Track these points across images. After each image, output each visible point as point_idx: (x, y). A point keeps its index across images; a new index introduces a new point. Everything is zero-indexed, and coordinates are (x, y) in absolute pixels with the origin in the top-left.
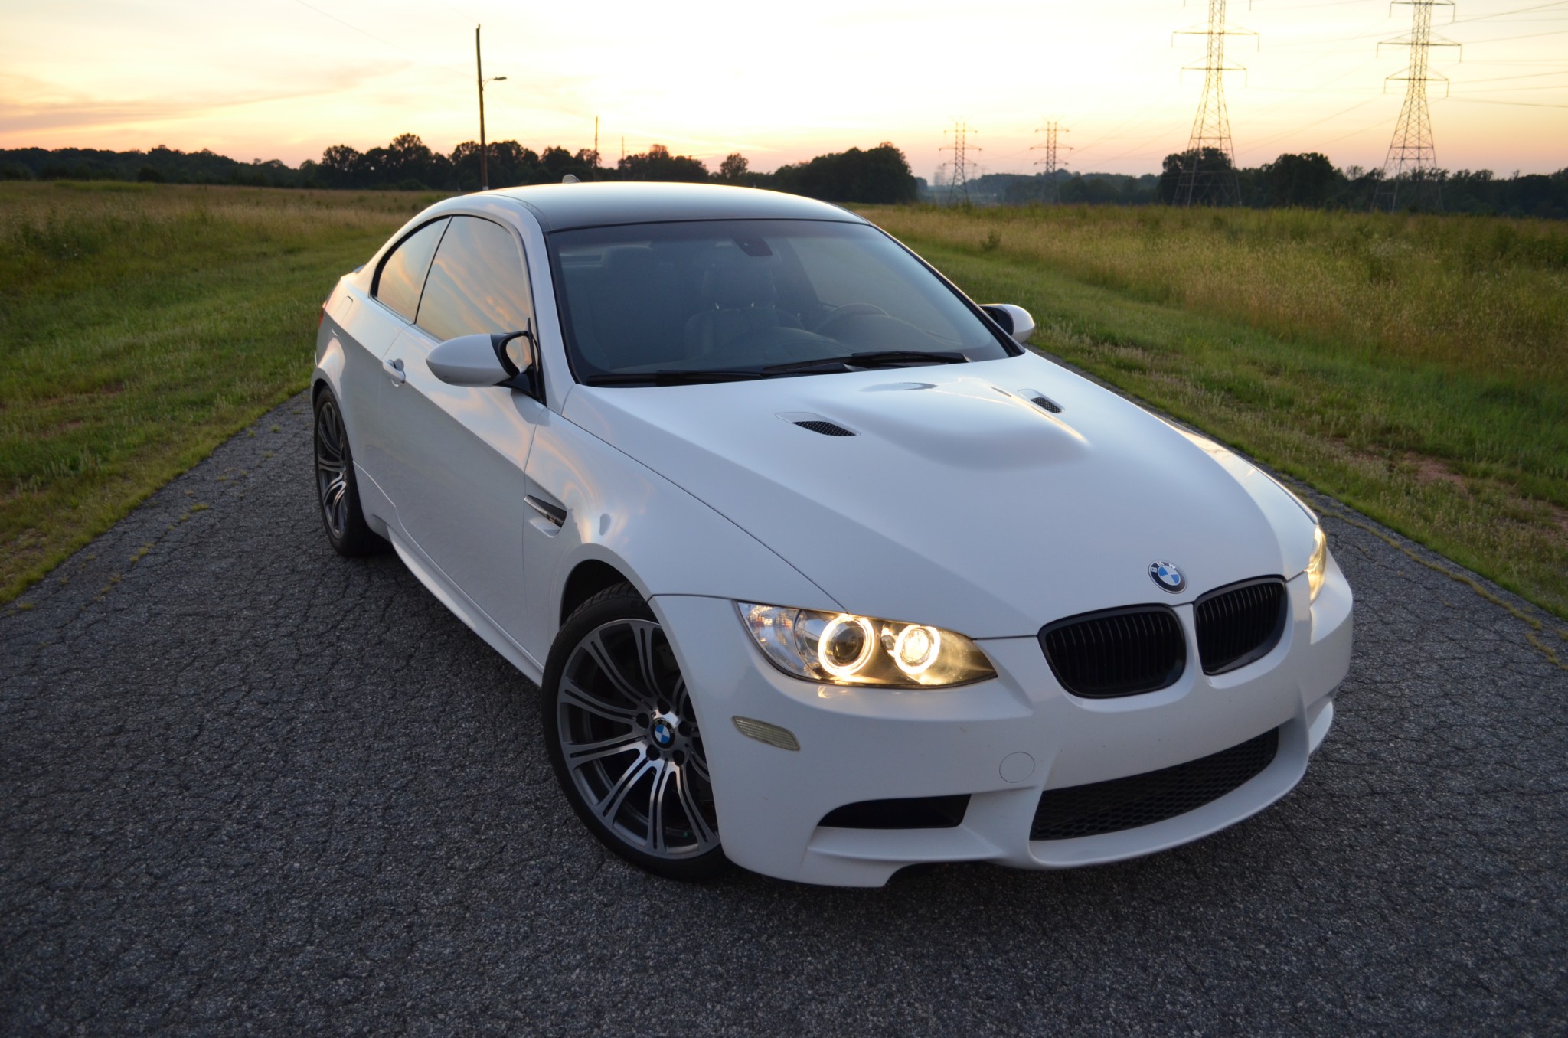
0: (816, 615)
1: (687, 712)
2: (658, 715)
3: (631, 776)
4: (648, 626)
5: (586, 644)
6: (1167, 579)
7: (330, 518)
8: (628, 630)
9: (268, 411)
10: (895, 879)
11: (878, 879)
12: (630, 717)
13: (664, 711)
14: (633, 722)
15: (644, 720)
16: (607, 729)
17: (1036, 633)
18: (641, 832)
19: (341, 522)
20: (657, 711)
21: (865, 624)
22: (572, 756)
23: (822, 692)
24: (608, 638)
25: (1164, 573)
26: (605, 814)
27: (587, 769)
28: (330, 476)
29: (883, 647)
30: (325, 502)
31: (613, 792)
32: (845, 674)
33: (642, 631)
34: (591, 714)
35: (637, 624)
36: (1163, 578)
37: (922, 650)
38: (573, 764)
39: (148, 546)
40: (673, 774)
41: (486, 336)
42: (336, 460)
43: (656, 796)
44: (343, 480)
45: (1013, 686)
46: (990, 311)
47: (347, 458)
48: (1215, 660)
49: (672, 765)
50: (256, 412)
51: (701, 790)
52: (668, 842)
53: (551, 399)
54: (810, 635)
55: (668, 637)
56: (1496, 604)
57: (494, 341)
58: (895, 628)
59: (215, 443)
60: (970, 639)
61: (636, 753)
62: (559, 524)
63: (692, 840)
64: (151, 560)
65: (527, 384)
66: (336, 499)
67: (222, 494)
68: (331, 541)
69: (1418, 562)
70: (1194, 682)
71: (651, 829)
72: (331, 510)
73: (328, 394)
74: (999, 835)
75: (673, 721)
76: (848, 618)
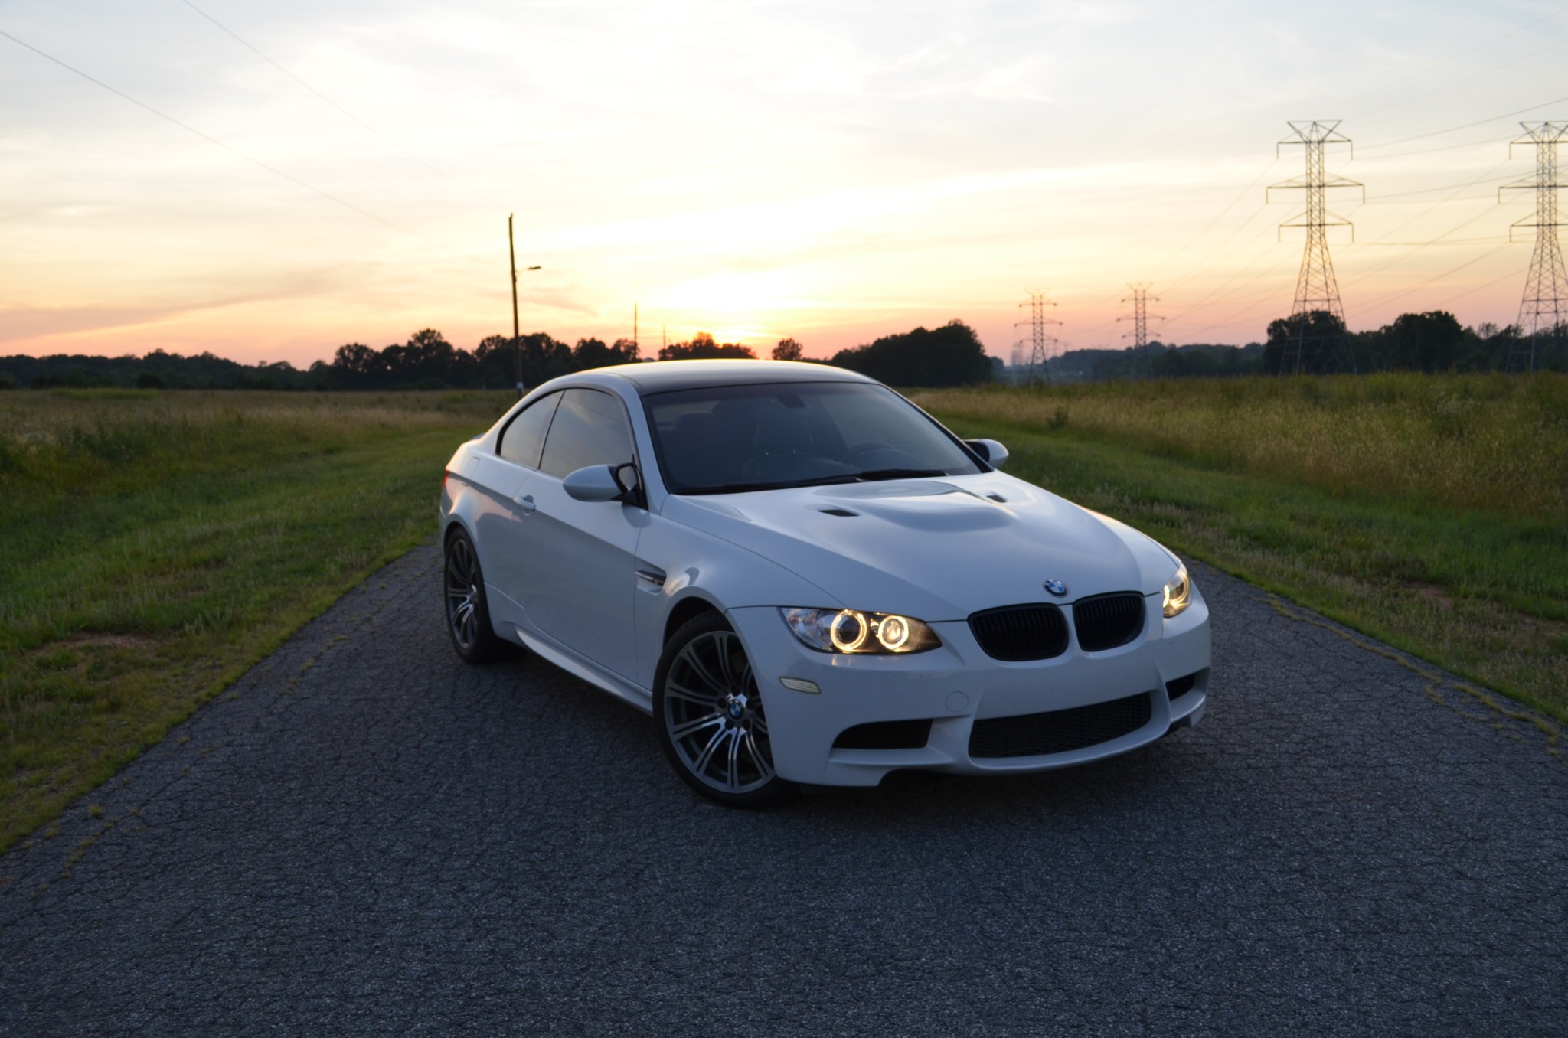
0: (829, 612)
1: (752, 690)
2: (731, 697)
3: (713, 744)
4: (725, 634)
5: (683, 653)
6: (1055, 589)
7: (458, 636)
8: (711, 640)
9: (370, 575)
10: (886, 780)
11: (873, 780)
12: (714, 702)
13: (736, 694)
14: (717, 708)
15: (723, 703)
16: (696, 712)
17: (966, 618)
18: (724, 780)
19: (470, 636)
20: (731, 695)
21: (860, 617)
22: (675, 733)
23: (834, 661)
24: (698, 648)
25: (1053, 585)
26: (698, 770)
27: (684, 741)
28: (457, 601)
29: (872, 633)
30: (453, 623)
31: (702, 755)
32: (848, 648)
33: (721, 639)
34: (687, 703)
35: (717, 635)
36: (1052, 589)
37: (896, 634)
38: (675, 739)
39: (310, 662)
40: (743, 737)
41: (605, 466)
42: (464, 587)
43: (733, 754)
44: (470, 602)
45: (953, 651)
46: (972, 444)
47: (479, 580)
48: (1090, 642)
49: (743, 731)
50: (361, 575)
51: (762, 738)
52: (742, 783)
53: (650, 508)
54: (825, 625)
55: (738, 634)
56: (1412, 670)
57: (611, 470)
58: (879, 619)
59: (335, 598)
60: (924, 622)
61: (718, 726)
62: (662, 585)
63: (758, 777)
64: (316, 670)
65: (635, 498)
66: (464, 619)
67: (355, 630)
68: (460, 654)
69: (1360, 647)
70: (1075, 653)
71: (729, 776)
72: (458, 629)
73: (460, 532)
74: (949, 749)
75: (743, 700)
76: (848, 612)
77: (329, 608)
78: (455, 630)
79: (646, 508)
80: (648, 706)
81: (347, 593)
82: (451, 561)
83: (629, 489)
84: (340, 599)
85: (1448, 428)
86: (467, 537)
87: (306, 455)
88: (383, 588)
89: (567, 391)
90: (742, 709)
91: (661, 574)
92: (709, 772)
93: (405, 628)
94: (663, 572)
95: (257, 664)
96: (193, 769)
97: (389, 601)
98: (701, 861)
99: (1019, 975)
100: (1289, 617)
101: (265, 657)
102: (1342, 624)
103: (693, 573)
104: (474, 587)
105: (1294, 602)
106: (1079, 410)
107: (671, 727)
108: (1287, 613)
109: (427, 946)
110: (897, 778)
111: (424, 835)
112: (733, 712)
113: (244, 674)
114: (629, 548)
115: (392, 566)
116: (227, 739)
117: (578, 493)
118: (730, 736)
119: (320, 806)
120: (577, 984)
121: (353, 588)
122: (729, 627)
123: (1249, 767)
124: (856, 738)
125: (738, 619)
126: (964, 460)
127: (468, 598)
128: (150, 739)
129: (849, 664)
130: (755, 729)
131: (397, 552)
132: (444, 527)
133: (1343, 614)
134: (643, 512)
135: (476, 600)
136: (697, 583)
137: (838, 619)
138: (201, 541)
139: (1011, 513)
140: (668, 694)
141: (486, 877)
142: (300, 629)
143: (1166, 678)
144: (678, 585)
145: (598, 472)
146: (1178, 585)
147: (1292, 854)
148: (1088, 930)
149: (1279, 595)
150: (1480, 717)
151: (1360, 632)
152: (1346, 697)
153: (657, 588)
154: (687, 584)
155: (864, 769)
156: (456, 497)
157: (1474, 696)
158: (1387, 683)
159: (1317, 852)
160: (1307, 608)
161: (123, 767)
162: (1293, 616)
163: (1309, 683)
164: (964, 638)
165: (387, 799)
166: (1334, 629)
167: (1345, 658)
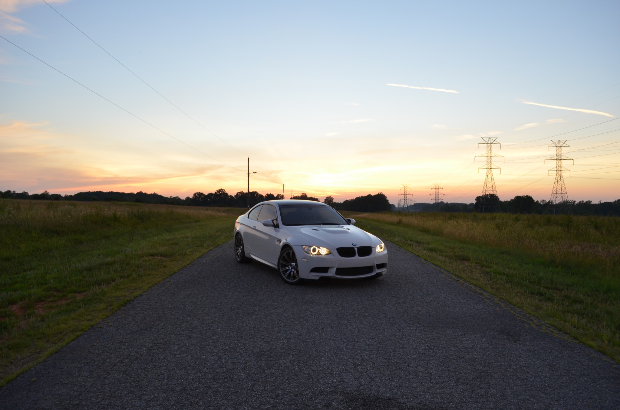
0: (310, 247)
1: (296, 261)
3: (288, 273)
4: (291, 251)
5: (284, 255)
6: (354, 245)
7: (237, 257)
8: (289, 252)
9: (215, 247)
10: (320, 278)
11: (317, 278)
13: (293, 263)
14: (289, 265)
15: (291, 265)
16: (286, 266)
17: (336, 249)
18: (290, 279)
19: (240, 257)
20: (292, 263)
21: (317, 248)
23: (311, 256)
24: (287, 254)
26: (285, 277)
27: (283, 272)
28: (237, 250)
29: (319, 251)
30: (236, 254)
31: (286, 275)
32: (314, 253)
34: (284, 264)
37: (323, 251)
38: (281, 271)
39: (205, 261)
40: (294, 271)
42: (239, 247)
43: (292, 275)
45: (334, 255)
46: (348, 220)
47: (243, 245)
48: (360, 255)
49: (294, 270)
50: (212, 247)
51: (297, 272)
52: (293, 280)
54: (310, 249)
56: (443, 273)
57: (272, 220)
58: (320, 248)
59: (207, 251)
60: (329, 249)
61: (289, 269)
62: (280, 242)
63: (296, 278)
64: (206, 263)
65: (276, 226)
66: (238, 254)
67: (213, 257)
68: (237, 261)
69: (435, 268)
70: (357, 257)
71: (291, 278)
72: (237, 256)
73: (239, 235)
74: (332, 273)
75: (294, 264)
76: (314, 247)
77: (206, 253)
78: (236, 256)
79: (278, 228)
80: (277, 267)
81: (210, 250)
82: (236, 241)
83: (275, 224)
84: (208, 251)
86: (241, 235)
87: (190, 222)
88: (218, 250)
89: (263, 205)
90: (294, 266)
94: (281, 240)
95: (193, 261)
96: (185, 276)
98: (284, 291)
101: (195, 260)
102: (435, 264)
103: (286, 240)
104: (241, 247)
105: (428, 261)
107: (281, 269)
109: (235, 298)
110: (322, 278)
111: (233, 286)
112: (292, 266)
113: (190, 263)
114: (274, 236)
115: (219, 246)
116: (191, 272)
117: (265, 225)
118: (291, 271)
119: (212, 282)
120: (261, 303)
122: (293, 250)
124: (315, 270)
125: (294, 248)
126: (345, 222)
127: (240, 249)
128: (175, 271)
129: (315, 256)
130: (296, 269)
131: (220, 243)
132: (235, 233)
134: (278, 229)
135: (242, 249)
136: (287, 242)
137: (312, 248)
138: (170, 240)
139: (350, 232)
140: (280, 263)
141: (244, 291)
142: (201, 256)
143: (376, 263)
144: (283, 242)
145: (269, 220)
147: (394, 295)
148: (350, 301)
149: (425, 259)
150: (450, 280)
151: (438, 266)
152: (424, 276)
153: (279, 243)
154: (285, 242)
155: (316, 276)
156: (238, 227)
157: (452, 277)
158: (435, 274)
159: (399, 295)
160: (429, 262)
161: (171, 275)
162: (425, 263)
163: (418, 273)
164: (336, 253)
165: (225, 281)
166: (432, 265)
167: (430, 270)
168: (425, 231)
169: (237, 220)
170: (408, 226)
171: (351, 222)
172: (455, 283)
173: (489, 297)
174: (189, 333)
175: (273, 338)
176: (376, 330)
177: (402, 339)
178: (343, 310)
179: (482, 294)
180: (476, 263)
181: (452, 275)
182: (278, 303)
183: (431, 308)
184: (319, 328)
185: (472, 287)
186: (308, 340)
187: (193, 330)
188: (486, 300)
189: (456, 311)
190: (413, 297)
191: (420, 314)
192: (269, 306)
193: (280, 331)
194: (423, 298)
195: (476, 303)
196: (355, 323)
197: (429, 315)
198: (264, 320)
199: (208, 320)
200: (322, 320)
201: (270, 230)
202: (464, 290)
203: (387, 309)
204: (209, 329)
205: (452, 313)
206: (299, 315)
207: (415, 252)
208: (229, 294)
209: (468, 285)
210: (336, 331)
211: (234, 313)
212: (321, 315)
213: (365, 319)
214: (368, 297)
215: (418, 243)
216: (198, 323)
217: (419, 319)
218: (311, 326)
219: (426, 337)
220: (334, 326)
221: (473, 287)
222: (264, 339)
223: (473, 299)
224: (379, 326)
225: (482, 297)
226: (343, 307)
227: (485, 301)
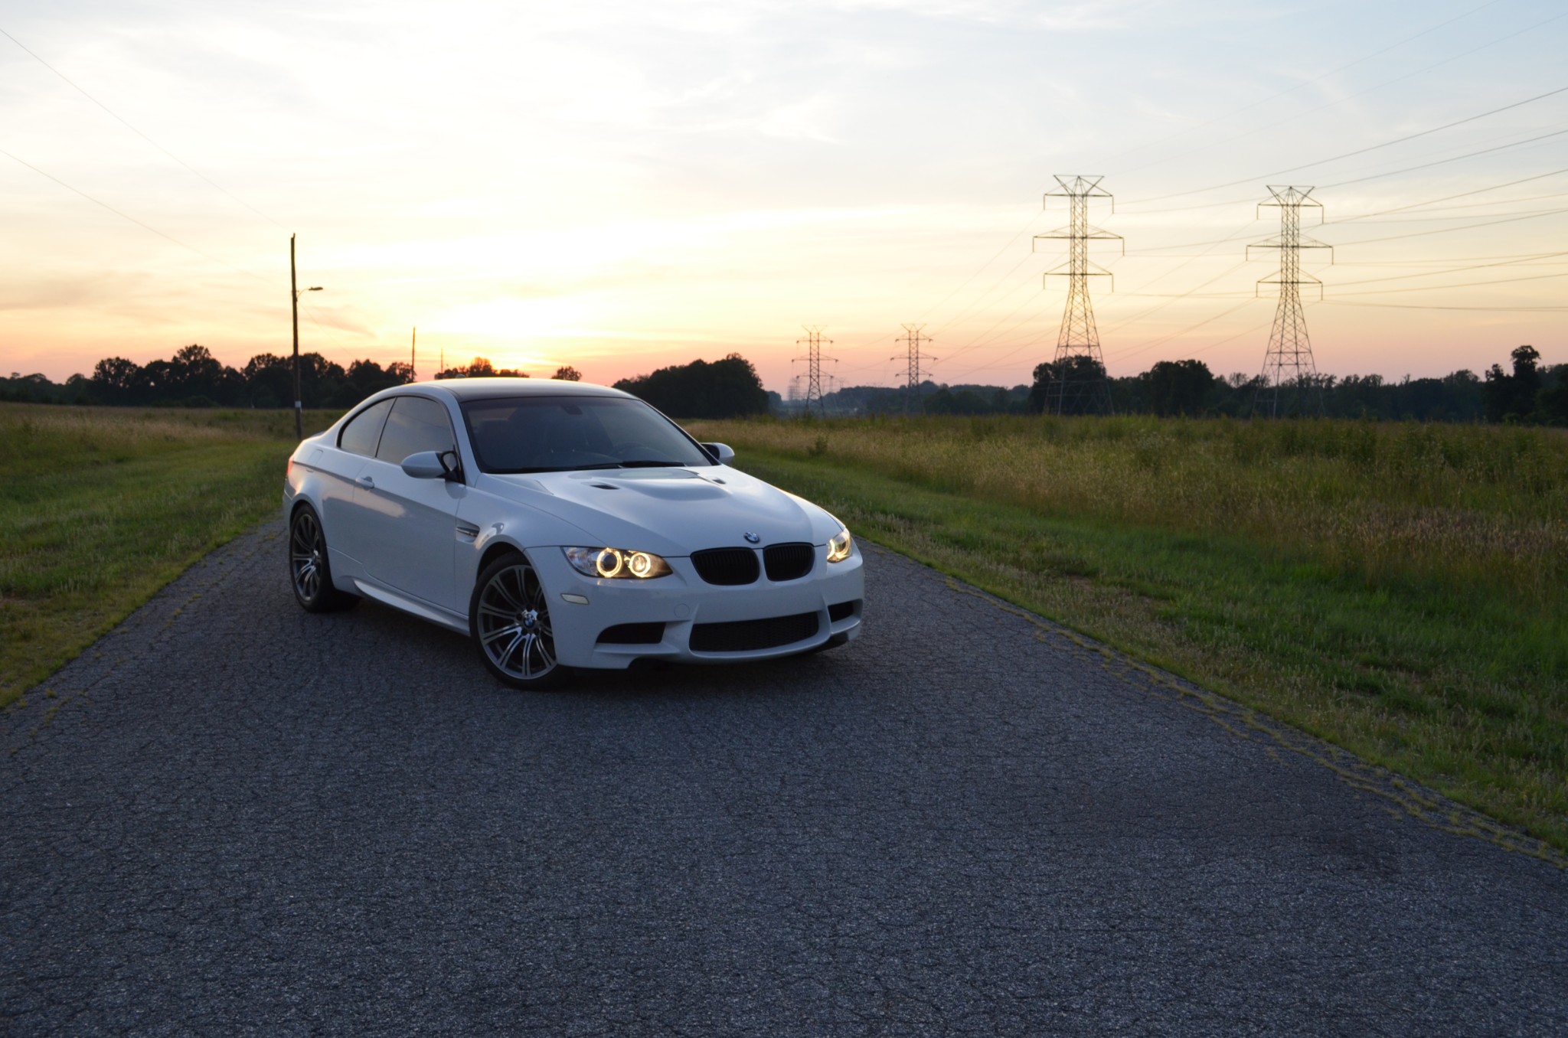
0: (596, 549)
1: (541, 606)
2: (526, 612)
3: (511, 647)
4: (523, 568)
5: (492, 582)
6: (752, 539)
7: (301, 592)
8: (513, 572)
9: (206, 554)
10: (632, 664)
11: (624, 664)
12: (513, 616)
13: (529, 610)
14: (515, 619)
15: (520, 618)
16: (500, 623)
17: (689, 554)
18: (520, 671)
19: (312, 591)
20: (526, 611)
21: (617, 554)
22: (484, 640)
23: (599, 582)
24: (503, 578)
25: (750, 536)
26: (501, 664)
27: (491, 645)
28: (300, 564)
29: (625, 566)
30: (297, 580)
31: (504, 654)
32: (608, 574)
33: (520, 571)
34: (494, 616)
35: (517, 567)
36: (750, 538)
37: (643, 566)
38: (485, 643)
39: (179, 610)
40: (534, 640)
41: (433, 453)
42: (307, 552)
43: (526, 654)
44: (312, 564)
45: (680, 577)
46: (708, 447)
47: (322, 546)
48: (774, 576)
49: (534, 636)
50: (198, 555)
51: (548, 641)
52: (532, 672)
53: (467, 482)
54: (593, 559)
55: (533, 567)
56: (1032, 623)
58: (630, 555)
59: (181, 570)
60: (661, 557)
61: (516, 633)
62: (476, 536)
63: (544, 667)
64: (184, 616)
65: (455, 476)
66: (306, 579)
67: (208, 591)
68: (304, 607)
69: (1001, 609)
70: (763, 582)
71: (523, 668)
72: (302, 586)
73: (306, 508)
74: (676, 644)
75: (534, 614)
76: (609, 550)
77: (179, 577)
78: (299, 587)
79: (463, 481)
80: (465, 629)
81: (190, 566)
82: (296, 532)
83: (451, 469)
84: (185, 571)
85: (1147, 460)
86: (313, 512)
87: (98, 463)
88: (221, 563)
89: (399, 399)
90: (534, 621)
91: (475, 529)
92: (509, 666)
93: (249, 591)
94: (478, 529)
95: (133, 612)
96: (113, 672)
97: (229, 573)
98: (505, 715)
99: (711, 763)
100: (956, 591)
101: (139, 608)
102: (995, 595)
103: (498, 526)
104: (315, 552)
105: (965, 582)
106: (836, 441)
107: (482, 635)
108: (955, 587)
109: (323, 755)
110: (640, 662)
111: (305, 705)
112: (527, 623)
113: (125, 619)
114: (451, 512)
115: (222, 549)
116: (131, 656)
117: (413, 472)
119: (221, 691)
120: (429, 769)
121: (195, 563)
122: (529, 563)
123: (892, 672)
124: (614, 635)
125: (534, 556)
126: (700, 456)
127: (310, 560)
128: (70, 655)
129: (610, 584)
130: (542, 633)
131: (225, 539)
132: (291, 505)
133: (998, 589)
134: (461, 486)
135: (319, 561)
136: (504, 534)
137: (602, 555)
138: (32, 530)
139: (726, 490)
140: (481, 611)
141: (354, 724)
142: (160, 590)
143: (828, 603)
144: (488, 535)
145: (428, 456)
146: (842, 542)
147: (902, 713)
148: (758, 745)
149: (954, 576)
150: (1066, 648)
151: (1006, 600)
152: (976, 637)
153: (472, 538)
154: (495, 534)
155: (618, 657)
156: (299, 482)
157: (1068, 637)
158: (1010, 629)
159: (919, 712)
160: (973, 585)
161: (56, 671)
162: (960, 590)
163: (953, 629)
164: (688, 569)
165: (271, 687)
166: (987, 598)
167: (986, 615)
168: (912, 477)
169: (296, 456)
170: (847, 461)
171: (722, 456)
172: (1090, 660)
173: (1221, 708)
174: (166, 921)
175: (515, 922)
176: (891, 859)
177: (999, 894)
178: (746, 785)
179: (1192, 696)
180: (1122, 585)
181: (1067, 632)
182: (494, 766)
183: (1046, 757)
184: (680, 864)
185: (1149, 674)
186: (652, 919)
187: (181, 903)
188: (1220, 721)
189: (1138, 768)
190: (972, 719)
191: (1020, 786)
192: (464, 781)
193: (535, 886)
194: (1007, 723)
195: (1189, 733)
196: (807, 836)
197: (1055, 789)
198: (459, 843)
199: (237, 855)
200: (679, 828)
201: (432, 493)
202: (1130, 683)
203: (898, 772)
204: (248, 898)
205: (1126, 775)
206: (587, 814)
207: (916, 555)
208: (297, 740)
209: (1135, 665)
210: (747, 874)
211: (333, 819)
212: (671, 811)
213: (836, 815)
214: (818, 728)
215: (910, 519)
216: (198, 873)
217: (1026, 804)
218: (647, 857)
219: (1079, 879)
220: (732, 855)
221: (1156, 675)
222: (481, 929)
223: (1173, 720)
224: (895, 845)
225: (1198, 708)
226: (740, 772)
227: (1213, 722)
